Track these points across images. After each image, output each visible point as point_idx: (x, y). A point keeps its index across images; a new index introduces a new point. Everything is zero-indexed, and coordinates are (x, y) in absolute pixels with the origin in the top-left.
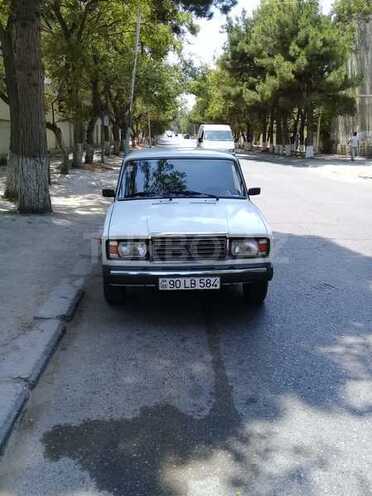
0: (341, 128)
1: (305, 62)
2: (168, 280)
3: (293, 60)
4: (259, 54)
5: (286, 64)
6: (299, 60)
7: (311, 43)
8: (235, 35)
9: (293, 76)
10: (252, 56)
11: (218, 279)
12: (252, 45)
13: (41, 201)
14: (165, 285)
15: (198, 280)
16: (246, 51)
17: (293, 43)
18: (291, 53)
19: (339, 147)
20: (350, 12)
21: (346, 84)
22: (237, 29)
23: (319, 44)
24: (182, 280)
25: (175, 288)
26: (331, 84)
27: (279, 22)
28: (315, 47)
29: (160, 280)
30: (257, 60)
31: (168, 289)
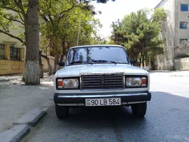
0: (158, 60)
1: (143, 35)
2: (91, 100)
3: (138, 35)
4: (125, 34)
5: (136, 36)
6: (140, 34)
7: (145, 28)
8: (116, 28)
9: (138, 40)
10: (122, 35)
11: (120, 99)
12: (122, 31)
13: (36, 79)
14: (89, 103)
15: (108, 100)
16: (120, 33)
17: (138, 29)
18: (137, 32)
19: (158, 67)
20: (158, 18)
21: (160, 43)
22: (116, 26)
23: (148, 28)
24: (99, 100)
25: (95, 105)
26: (154, 42)
27: (132, 22)
28: (146, 30)
29: (86, 100)
30: (124, 36)
31: (91, 105)
